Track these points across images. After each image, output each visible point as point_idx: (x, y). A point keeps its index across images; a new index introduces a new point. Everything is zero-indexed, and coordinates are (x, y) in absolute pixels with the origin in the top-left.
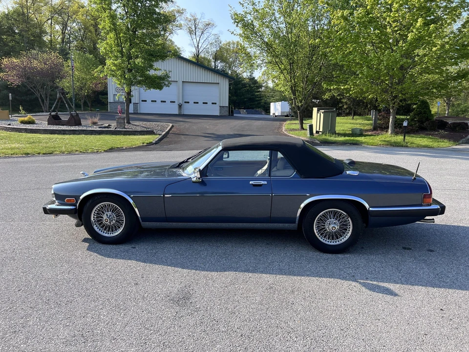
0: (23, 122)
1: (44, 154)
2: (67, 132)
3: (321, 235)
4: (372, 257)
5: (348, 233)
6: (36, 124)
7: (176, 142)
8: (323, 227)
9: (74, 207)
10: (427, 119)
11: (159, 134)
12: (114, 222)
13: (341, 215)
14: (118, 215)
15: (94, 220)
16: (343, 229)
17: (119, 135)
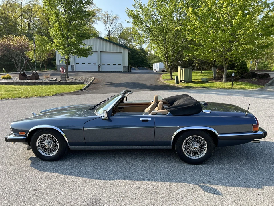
0: (4, 78)
1: (15, 98)
2: (30, 84)
3: (187, 152)
4: (221, 166)
5: (205, 151)
6: (12, 79)
7: (96, 89)
8: (188, 147)
9: (25, 138)
10: (246, 72)
11: (86, 84)
12: (52, 146)
13: (200, 139)
14: (54, 142)
15: (38, 145)
16: (202, 148)
17: (62, 85)
